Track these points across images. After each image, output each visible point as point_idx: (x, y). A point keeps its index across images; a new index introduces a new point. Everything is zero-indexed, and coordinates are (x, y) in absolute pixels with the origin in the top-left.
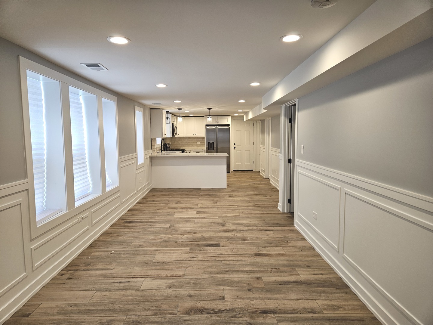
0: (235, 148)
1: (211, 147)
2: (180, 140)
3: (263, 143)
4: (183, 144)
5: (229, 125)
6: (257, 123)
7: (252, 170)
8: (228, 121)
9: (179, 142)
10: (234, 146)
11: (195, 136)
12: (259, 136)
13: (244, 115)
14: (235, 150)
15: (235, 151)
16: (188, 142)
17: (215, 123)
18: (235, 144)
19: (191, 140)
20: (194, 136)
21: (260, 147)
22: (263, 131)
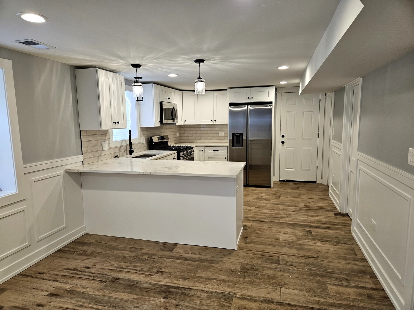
0: (283, 142)
1: (238, 142)
2: (193, 129)
3: (338, 137)
4: (198, 135)
5: (271, 103)
6: (327, 98)
7: (315, 182)
8: (269, 95)
9: (191, 132)
10: (282, 139)
11: (214, 123)
12: (330, 122)
13: (299, 83)
14: (283, 146)
15: (283, 148)
16: (206, 132)
17: (246, 99)
18: (283, 136)
19: (209, 129)
20: (212, 123)
21: (331, 143)
22: (338, 113)
